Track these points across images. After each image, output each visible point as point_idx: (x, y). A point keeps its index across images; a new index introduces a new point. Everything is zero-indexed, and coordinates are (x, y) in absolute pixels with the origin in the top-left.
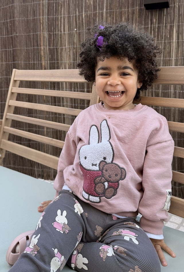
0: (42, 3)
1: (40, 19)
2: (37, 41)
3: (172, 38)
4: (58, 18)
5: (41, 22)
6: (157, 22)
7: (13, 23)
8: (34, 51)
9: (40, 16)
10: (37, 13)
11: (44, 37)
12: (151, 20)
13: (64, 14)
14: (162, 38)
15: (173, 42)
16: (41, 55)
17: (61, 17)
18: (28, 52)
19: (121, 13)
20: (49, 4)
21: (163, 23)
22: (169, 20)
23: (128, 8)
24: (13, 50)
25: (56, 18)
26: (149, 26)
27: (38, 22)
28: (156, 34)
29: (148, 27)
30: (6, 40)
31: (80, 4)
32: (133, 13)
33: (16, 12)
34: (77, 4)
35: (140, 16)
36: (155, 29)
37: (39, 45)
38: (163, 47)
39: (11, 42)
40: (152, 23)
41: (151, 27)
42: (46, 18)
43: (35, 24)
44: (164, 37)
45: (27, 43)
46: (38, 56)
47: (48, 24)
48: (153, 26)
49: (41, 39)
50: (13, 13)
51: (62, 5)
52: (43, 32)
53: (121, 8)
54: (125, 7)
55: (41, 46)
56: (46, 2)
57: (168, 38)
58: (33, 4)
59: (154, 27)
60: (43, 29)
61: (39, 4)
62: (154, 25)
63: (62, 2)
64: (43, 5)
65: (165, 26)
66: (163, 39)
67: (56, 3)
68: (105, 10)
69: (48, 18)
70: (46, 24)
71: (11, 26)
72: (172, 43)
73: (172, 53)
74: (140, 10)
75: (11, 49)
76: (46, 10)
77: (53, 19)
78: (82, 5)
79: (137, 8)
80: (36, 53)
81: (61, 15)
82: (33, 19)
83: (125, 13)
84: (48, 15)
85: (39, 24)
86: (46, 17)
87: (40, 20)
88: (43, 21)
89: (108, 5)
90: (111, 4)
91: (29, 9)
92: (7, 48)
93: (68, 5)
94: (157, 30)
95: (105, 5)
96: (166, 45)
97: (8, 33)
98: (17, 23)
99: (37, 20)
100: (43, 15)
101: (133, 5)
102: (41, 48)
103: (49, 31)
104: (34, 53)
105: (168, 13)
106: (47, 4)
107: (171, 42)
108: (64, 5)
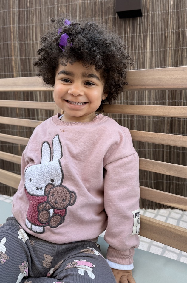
0: (13, 11)
1: (10, 27)
2: (8, 51)
3: (146, 48)
4: (30, 26)
5: (12, 30)
6: (131, 31)
8: (5, 62)
9: (10, 24)
10: (7, 21)
11: (15, 47)
12: (125, 29)
13: (36, 22)
14: (136, 48)
15: (147, 52)
16: (12, 66)
17: (33, 26)
20: (19, 12)
21: (137, 33)
22: (142, 29)
23: (102, 16)
25: (27, 26)
26: (123, 35)
27: (9, 31)
28: (130, 44)
29: (122, 37)
31: (52, 12)
32: (107, 21)
34: (49, 12)
35: (114, 25)
36: (129, 38)
37: (10, 55)
38: (137, 58)
40: (125, 33)
41: (125, 37)
42: (16, 27)
43: (5, 33)
44: (138, 47)
46: (9, 66)
47: (19, 33)
48: (127, 35)
49: (11, 48)
51: (33, 13)
52: (13, 41)
54: (99, 15)
55: (12, 56)
56: (16, 10)
57: (142, 48)
58: (3, 12)
59: (128, 36)
60: (14, 38)
61: (9, 12)
62: (128, 35)
63: (33, 10)
64: (13, 13)
65: (139, 35)
67: (27, 11)
69: (19, 27)
70: (17, 33)
72: (146, 53)
73: (146, 64)
74: (114, 19)
76: (16, 19)
77: (24, 27)
78: (54, 13)
79: (111, 17)
80: (7, 63)
81: (33, 23)
82: (3, 28)
84: (19, 24)
85: (9, 33)
86: (16, 25)
87: (10, 29)
88: (13, 30)
89: (82, 13)
90: (84, 12)
93: (39, 12)
94: (130, 39)
95: (78, 13)
96: (140, 55)
99: (7, 29)
100: (13, 24)
101: (106, 14)
102: (12, 58)
103: (20, 40)
104: (5, 64)
105: (141, 22)
106: (17, 11)
107: (144, 52)
108: (36, 13)
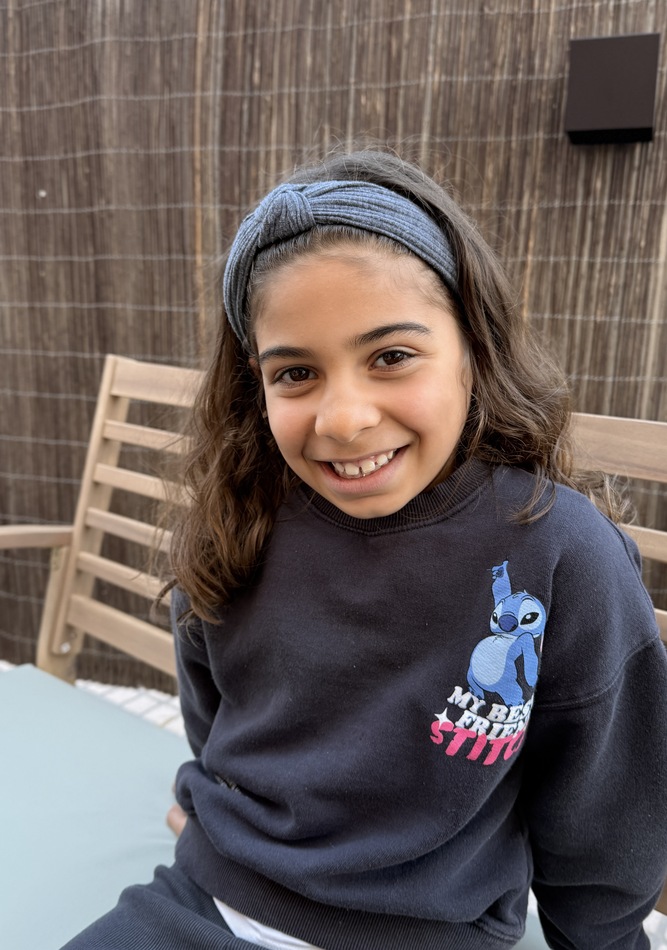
0: (203, 99)
1: (192, 154)
2: (181, 235)
3: (654, 251)
4: (258, 153)
5: (198, 165)
6: (607, 190)
7: (96, 164)
8: (170, 269)
9: (192, 142)
10: (181, 133)
11: (206, 223)
12: (588, 183)
13: (280, 141)
14: (621, 249)
15: (657, 265)
16: (193, 285)
17: (268, 153)
18: (147, 270)
19: (482, 151)
20: (225, 100)
21: (628, 196)
22: (648, 186)
23: (509, 133)
24: (96, 262)
25: (249, 153)
26: (579, 203)
27: (187, 165)
28: (602, 232)
29: (574, 208)
30: (70, 226)
31: (338, 109)
32: (525, 153)
33: (106, 124)
34: (327, 108)
35: (549, 165)
36: (599, 214)
37: (188, 249)
38: (621, 281)
39: (88, 231)
40: (587, 194)
41: (585, 208)
42: (213, 155)
43: (175, 175)
44: (626, 246)
45: (144, 240)
46: (186, 287)
47: (222, 174)
48: (591, 204)
49: (194, 227)
50: (97, 128)
51: (271, 109)
52: (202, 201)
53: (483, 133)
54: (498, 128)
55: (194, 252)
56: (215, 96)
57: (640, 248)
58: (170, 100)
59: (594, 207)
60: (204, 191)
61: (192, 101)
62: (595, 200)
63: (272, 96)
64: (205, 107)
65: (634, 206)
66: (625, 253)
67: (251, 99)
68: (425, 137)
69: (222, 155)
70: (213, 175)
71: (88, 177)
72: (653, 269)
73: (653, 304)
74: (551, 144)
75: (90, 259)
76: (214, 125)
77: (240, 157)
78: (345, 111)
79: (540, 136)
80: (177, 276)
81: (268, 142)
82: (168, 156)
83: (497, 150)
84: (223, 142)
85: (188, 173)
86: (213, 147)
87: (192, 160)
88: (202, 165)
89: (439, 119)
90: (447, 116)
91: (155, 115)
92: (75, 250)
93: (293, 109)
94: (603, 218)
95: (426, 118)
96: (632, 275)
97: (77, 198)
98: (110, 167)
99: (182, 160)
100: (204, 142)
101: (525, 124)
102: (194, 262)
103: (223, 201)
104: (170, 276)
105: (645, 161)
106: (218, 100)
107: (649, 264)
108: (280, 109)
